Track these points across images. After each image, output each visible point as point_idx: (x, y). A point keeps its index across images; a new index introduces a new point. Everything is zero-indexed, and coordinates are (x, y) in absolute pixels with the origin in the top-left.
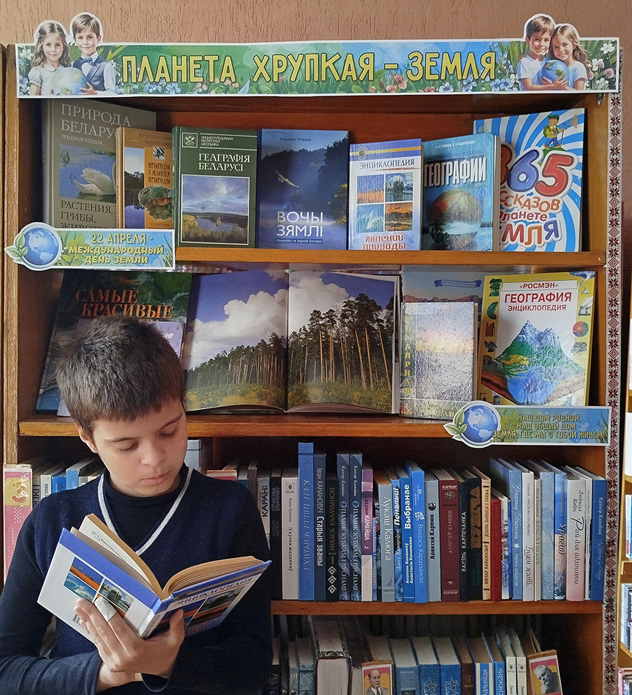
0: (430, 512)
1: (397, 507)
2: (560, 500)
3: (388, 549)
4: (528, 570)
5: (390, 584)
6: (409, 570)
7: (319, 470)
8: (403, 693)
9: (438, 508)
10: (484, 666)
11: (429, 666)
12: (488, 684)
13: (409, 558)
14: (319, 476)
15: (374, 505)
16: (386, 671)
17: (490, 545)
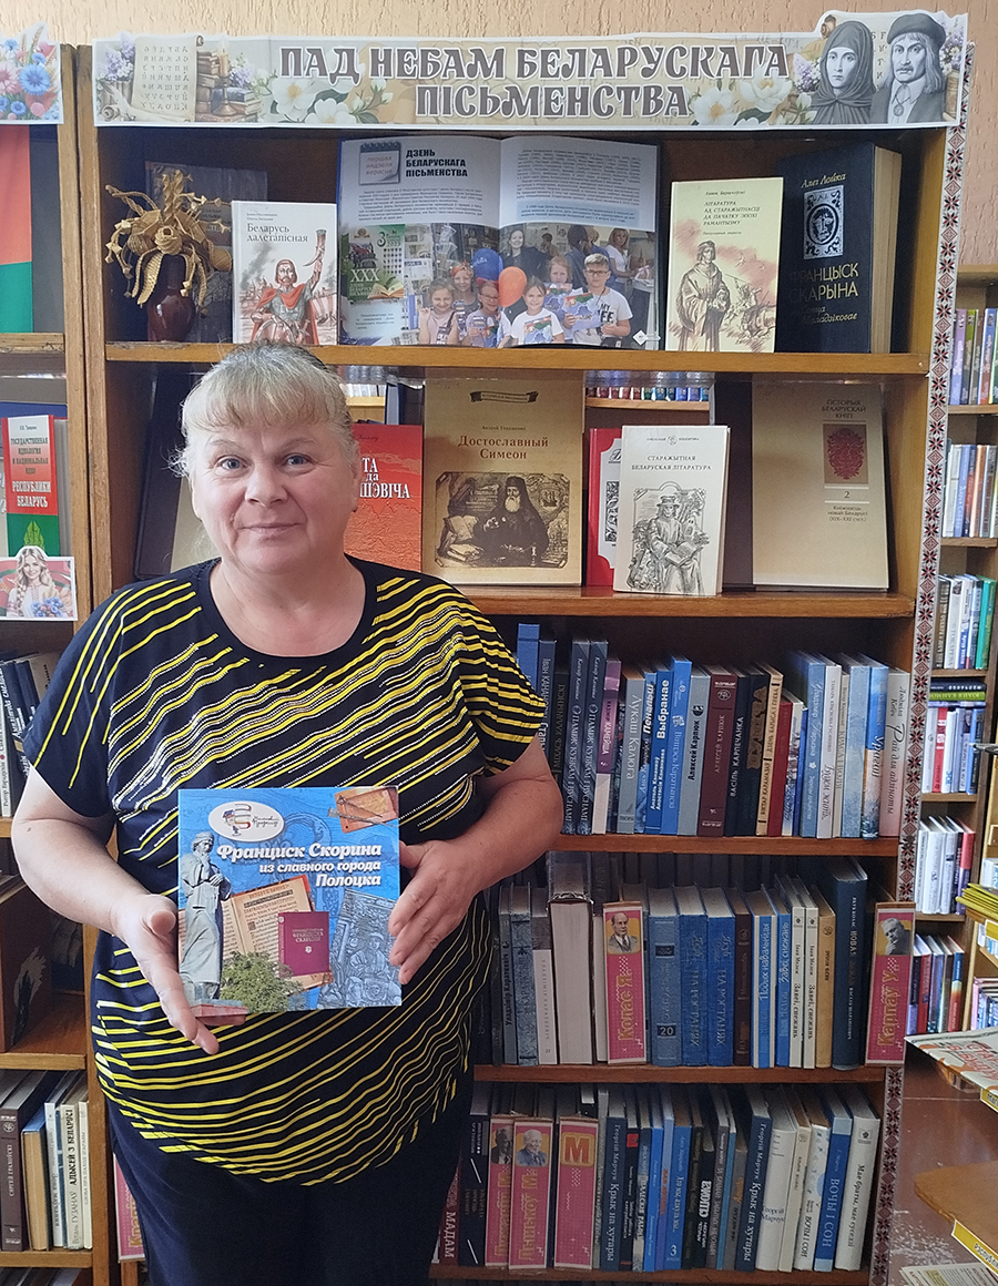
0: (694, 718)
1: (649, 709)
2: (877, 703)
3: (631, 764)
4: (826, 797)
5: (628, 811)
6: (657, 792)
7: (546, 662)
8: (658, 948)
9: (705, 713)
10: (766, 919)
11: (693, 917)
12: (770, 942)
13: (658, 777)
14: (545, 669)
15: (618, 707)
16: (636, 914)
17: (772, 763)
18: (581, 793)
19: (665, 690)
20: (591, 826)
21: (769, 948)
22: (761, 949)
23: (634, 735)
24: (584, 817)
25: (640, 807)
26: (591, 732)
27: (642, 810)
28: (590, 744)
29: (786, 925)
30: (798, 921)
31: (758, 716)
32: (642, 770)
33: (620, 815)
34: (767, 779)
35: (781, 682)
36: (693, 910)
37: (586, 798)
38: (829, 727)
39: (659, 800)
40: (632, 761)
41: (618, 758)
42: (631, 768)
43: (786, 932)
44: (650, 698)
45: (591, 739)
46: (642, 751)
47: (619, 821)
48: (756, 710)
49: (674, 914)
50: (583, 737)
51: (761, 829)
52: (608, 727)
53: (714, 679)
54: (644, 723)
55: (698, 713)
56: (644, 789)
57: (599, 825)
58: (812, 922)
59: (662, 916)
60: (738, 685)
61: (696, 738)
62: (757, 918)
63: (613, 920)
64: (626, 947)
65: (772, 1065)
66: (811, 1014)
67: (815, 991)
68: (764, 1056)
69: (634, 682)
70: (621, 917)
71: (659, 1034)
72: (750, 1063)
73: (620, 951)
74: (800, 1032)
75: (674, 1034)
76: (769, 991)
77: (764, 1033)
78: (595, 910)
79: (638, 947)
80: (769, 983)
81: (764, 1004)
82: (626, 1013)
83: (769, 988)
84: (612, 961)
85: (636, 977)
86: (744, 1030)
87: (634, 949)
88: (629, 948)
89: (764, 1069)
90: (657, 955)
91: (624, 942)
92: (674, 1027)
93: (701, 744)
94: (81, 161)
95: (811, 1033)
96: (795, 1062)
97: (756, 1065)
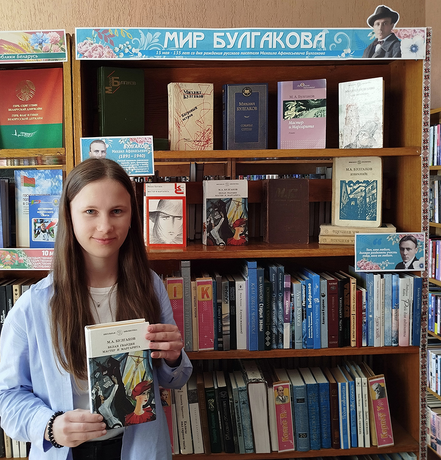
0: (322, 298)
1: (304, 296)
2: (396, 290)
4: (377, 329)
5: (299, 339)
6: (310, 331)
7: (261, 278)
8: (298, 400)
9: (326, 296)
10: (343, 384)
11: (312, 385)
12: (346, 394)
13: (310, 324)
14: (260, 281)
15: (291, 296)
16: (286, 386)
17: (355, 316)
18: (278, 331)
19: (310, 287)
20: (283, 345)
21: (346, 396)
22: (342, 397)
23: (299, 307)
24: (280, 341)
25: (304, 338)
26: (280, 305)
27: (305, 339)
28: (280, 310)
29: (352, 386)
30: (359, 384)
31: (347, 295)
32: (303, 322)
33: (296, 341)
34: (354, 323)
35: (355, 282)
36: (311, 381)
37: (280, 333)
38: (377, 300)
39: (312, 334)
40: (299, 318)
41: (293, 318)
42: (299, 321)
43: (352, 389)
44: (304, 291)
45: (281, 308)
46: (303, 314)
47: (296, 344)
48: (346, 293)
49: (303, 384)
50: (277, 307)
51: (353, 344)
52: (287, 303)
53: (329, 282)
54: (302, 302)
55: (324, 296)
56: (304, 330)
57: (287, 345)
58: (365, 384)
59: (298, 385)
60: (338, 283)
61: (324, 306)
62: (339, 384)
63: (277, 390)
64: (283, 401)
65: (349, 448)
66: (367, 424)
67: (368, 413)
68: (346, 444)
69: (296, 285)
70: (281, 388)
71: (300, 437)
72: (340, 447)
73: (281, 403)
74: (362, 432)
75: (306, 437)
76: (346, 415)
77: (345, 434)
78: (269, 385)
79: (289, 401)
80: (346, 412)
81: (345, 421)
82: (285, 430)
83: (346, 414)
84: (278, 407)
85: (288, 413)
86: (336, 433)
87: (287, 402)
88: (285, 401)
89: (346, 449)
90: (297, 402)
91: (283, 399)
92: (306, 434)
93: (326, 309)
94: (73, 79)
95: (367, 432)
96: (361, 445)
97: (342, 447)
